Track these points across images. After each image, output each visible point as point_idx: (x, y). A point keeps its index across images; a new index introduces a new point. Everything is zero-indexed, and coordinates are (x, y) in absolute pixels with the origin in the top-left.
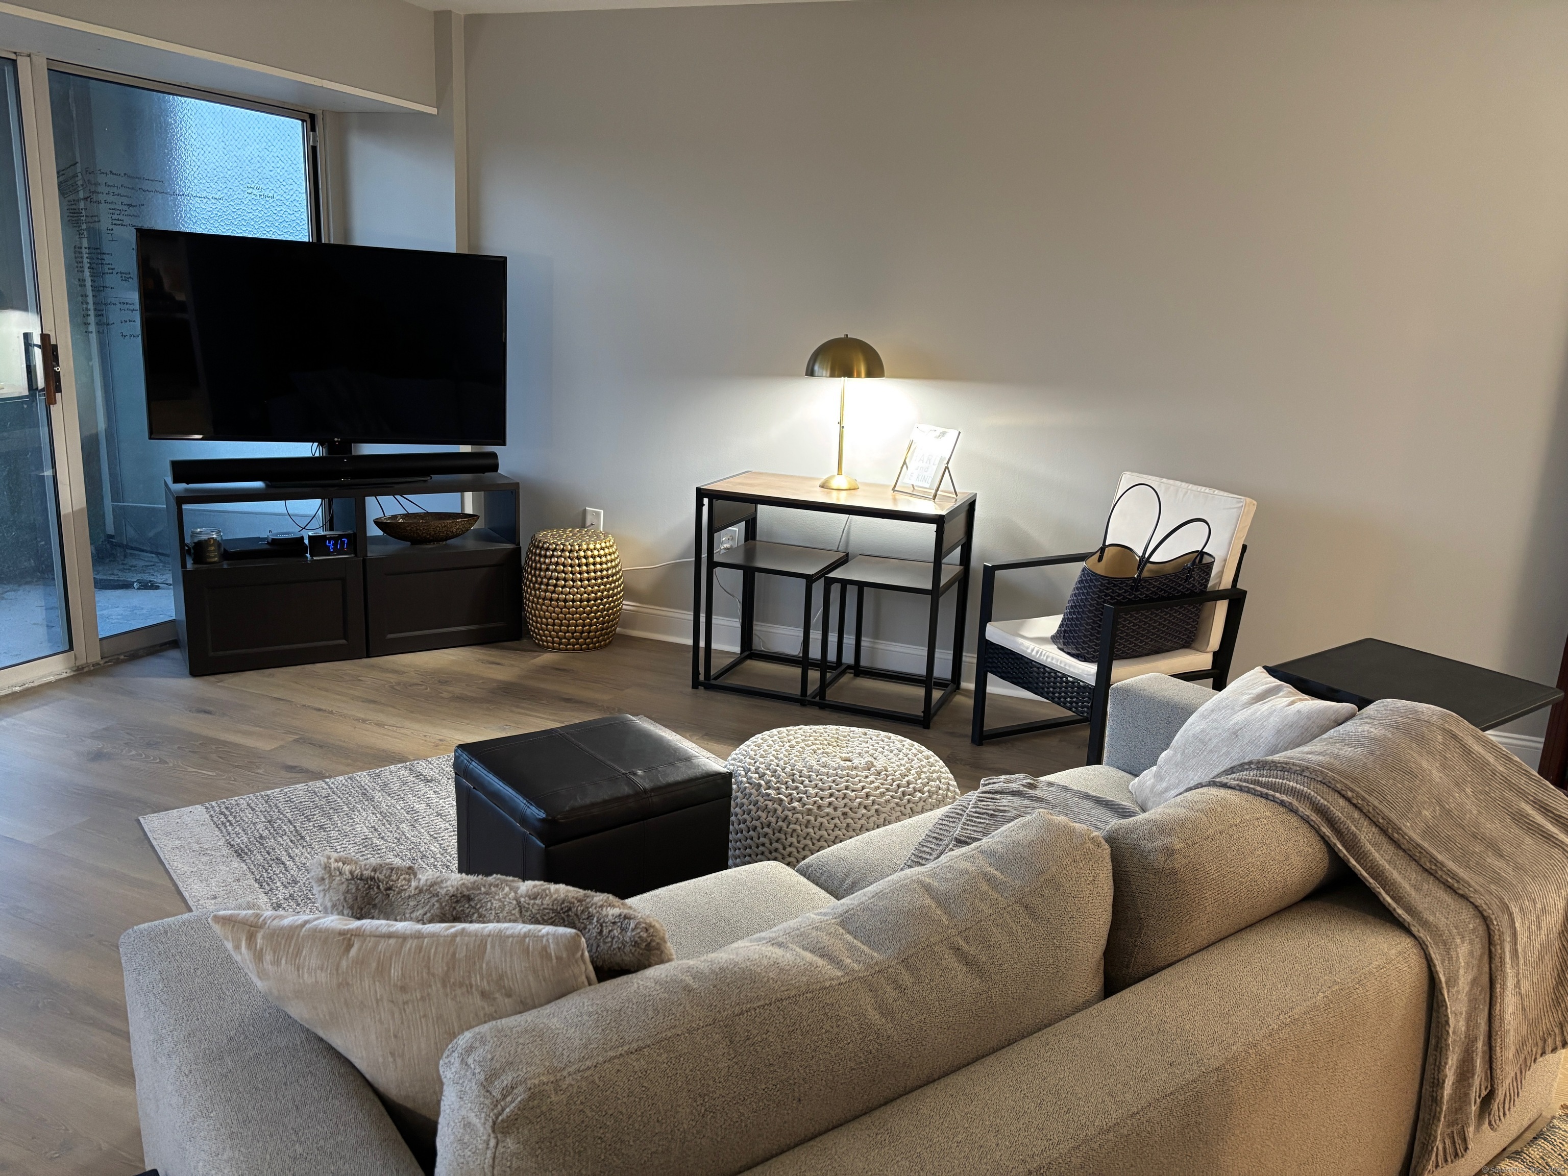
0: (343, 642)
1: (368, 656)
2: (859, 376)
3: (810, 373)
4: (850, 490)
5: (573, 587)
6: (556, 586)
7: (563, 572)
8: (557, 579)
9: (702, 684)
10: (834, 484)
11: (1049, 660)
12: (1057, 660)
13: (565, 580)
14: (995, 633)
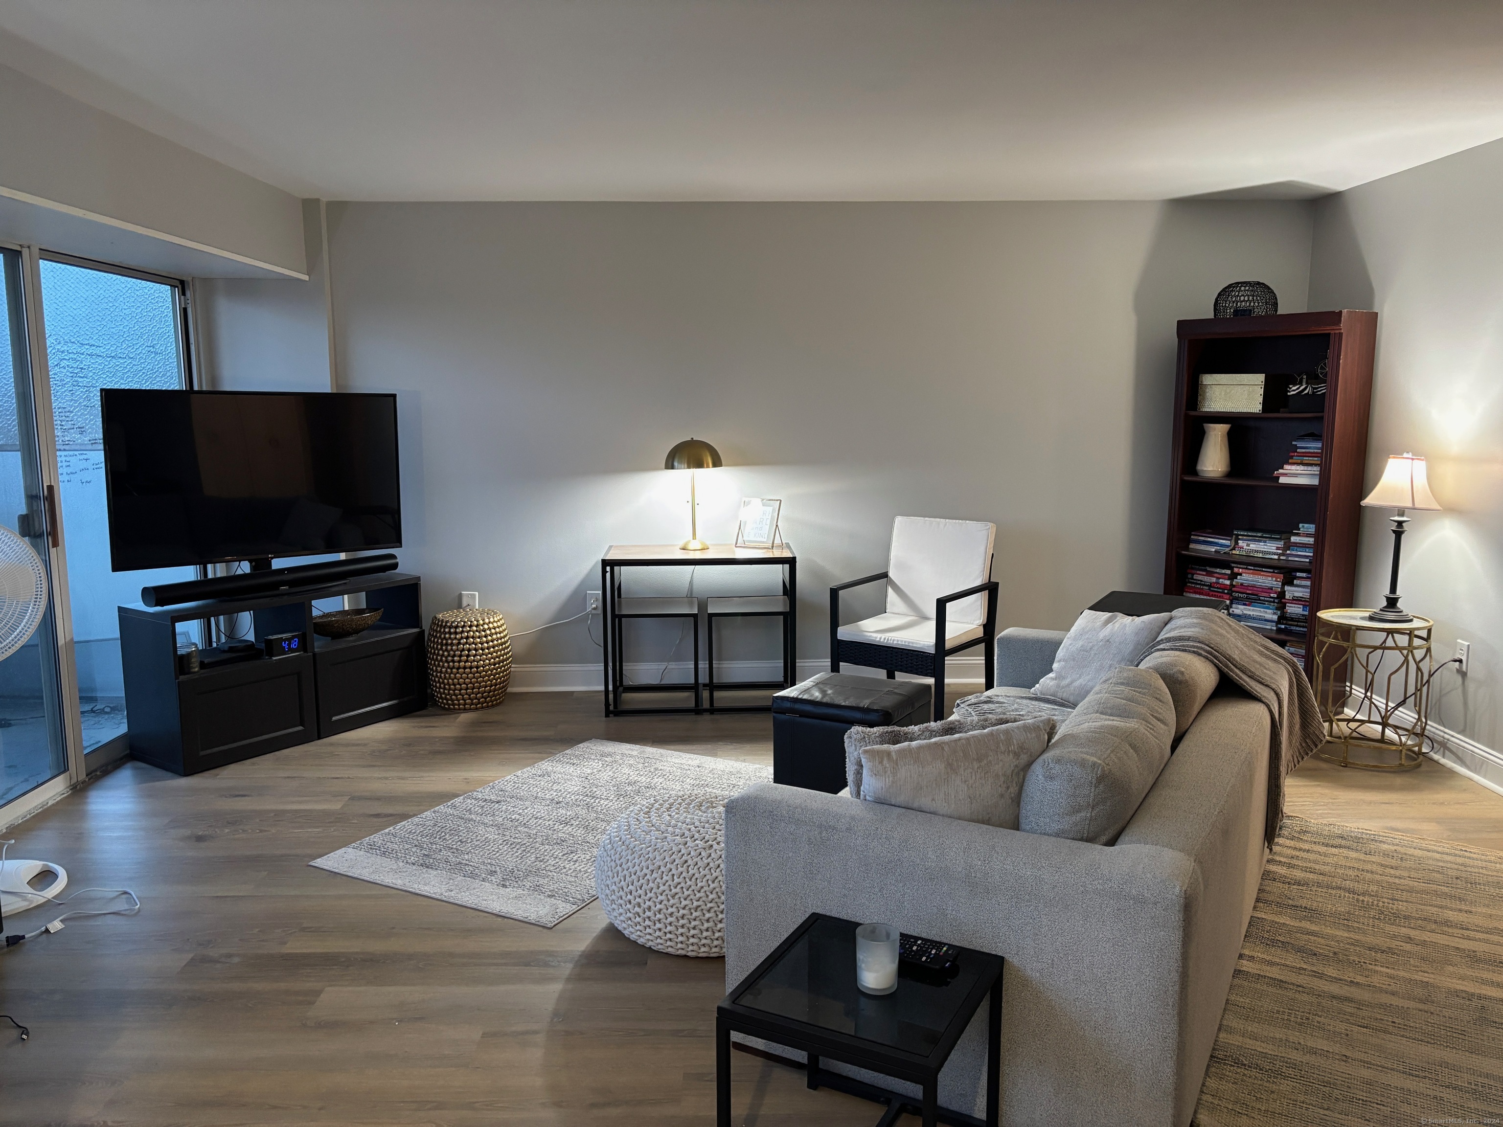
0: (301, 728)
1: (319, 738)
2: (708, 467)
3: (670, 465)
4: (702, 550)
5: (483, 654)
6: (468, 656)
7: (473, 643)
8: (469, 650)
9: (612, 712)
10: (690, 547)
11: (895, 642)
12: (902, 641)
13: (476, 650)
14: (844, 633)
